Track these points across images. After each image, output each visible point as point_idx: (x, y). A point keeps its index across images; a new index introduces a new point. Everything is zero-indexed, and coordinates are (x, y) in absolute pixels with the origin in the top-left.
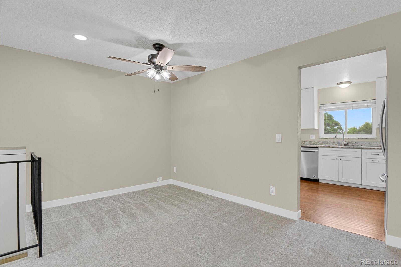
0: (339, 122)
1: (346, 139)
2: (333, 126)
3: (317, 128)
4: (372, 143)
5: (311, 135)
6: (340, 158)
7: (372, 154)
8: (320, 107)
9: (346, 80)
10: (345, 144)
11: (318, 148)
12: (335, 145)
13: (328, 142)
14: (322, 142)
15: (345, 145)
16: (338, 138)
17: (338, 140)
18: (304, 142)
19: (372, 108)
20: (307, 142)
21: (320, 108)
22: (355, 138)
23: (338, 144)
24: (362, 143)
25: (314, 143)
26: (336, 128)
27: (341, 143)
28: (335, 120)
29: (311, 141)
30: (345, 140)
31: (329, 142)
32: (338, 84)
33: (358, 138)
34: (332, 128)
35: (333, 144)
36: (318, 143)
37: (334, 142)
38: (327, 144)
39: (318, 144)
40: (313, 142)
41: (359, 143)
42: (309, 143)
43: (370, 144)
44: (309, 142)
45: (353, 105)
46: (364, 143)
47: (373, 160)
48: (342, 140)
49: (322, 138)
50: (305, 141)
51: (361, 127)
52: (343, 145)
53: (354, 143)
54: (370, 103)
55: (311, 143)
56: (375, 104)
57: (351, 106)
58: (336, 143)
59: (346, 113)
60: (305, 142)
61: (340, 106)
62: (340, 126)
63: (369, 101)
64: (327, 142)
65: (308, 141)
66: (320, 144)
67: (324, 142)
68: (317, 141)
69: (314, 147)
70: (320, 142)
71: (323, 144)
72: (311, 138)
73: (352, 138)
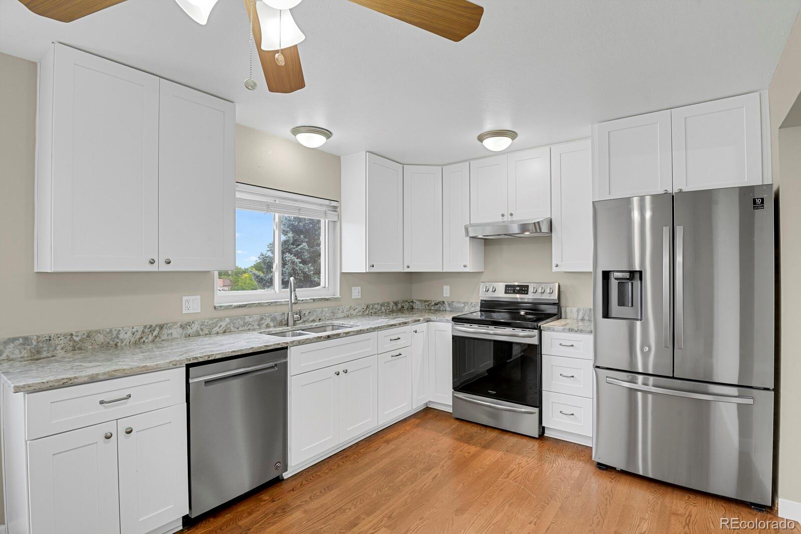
4: (336, 310)
5: (184, 298)
11: (287, 348)
12: (264, 326)
13: (247, 319)
14: (227, 320)
18: (157, 329)
20: (170, 328)
22: (308, 300)
23: (272, 324)
24: (321, 312)
25: (202, 330)
29: (189, 324)
31: (250, 320)
33: (314, 300)
35: (259, 325)
36: (216, 325)
37: (262, 319)
38: (243, 328)
39: (216, 329)
40: (196, 327)
41: (315, 314)
42: (180, 330)
44: (181, 326)
46: (324, 313)
47: (393, 355)
49: (227, 308)
50: (161, 327)
52: (291, 322)
55: (190, 331)
58: (268, 321)
60: (165, 331)
64: (244, 319)
65: (175, 323)
66: (221, 330)
67: (235, 321)
68: (212, 319)
69: (279, 347)
70: (221, 323)
71: (232, 328)
72: (184, 312)
73: (303, 300)
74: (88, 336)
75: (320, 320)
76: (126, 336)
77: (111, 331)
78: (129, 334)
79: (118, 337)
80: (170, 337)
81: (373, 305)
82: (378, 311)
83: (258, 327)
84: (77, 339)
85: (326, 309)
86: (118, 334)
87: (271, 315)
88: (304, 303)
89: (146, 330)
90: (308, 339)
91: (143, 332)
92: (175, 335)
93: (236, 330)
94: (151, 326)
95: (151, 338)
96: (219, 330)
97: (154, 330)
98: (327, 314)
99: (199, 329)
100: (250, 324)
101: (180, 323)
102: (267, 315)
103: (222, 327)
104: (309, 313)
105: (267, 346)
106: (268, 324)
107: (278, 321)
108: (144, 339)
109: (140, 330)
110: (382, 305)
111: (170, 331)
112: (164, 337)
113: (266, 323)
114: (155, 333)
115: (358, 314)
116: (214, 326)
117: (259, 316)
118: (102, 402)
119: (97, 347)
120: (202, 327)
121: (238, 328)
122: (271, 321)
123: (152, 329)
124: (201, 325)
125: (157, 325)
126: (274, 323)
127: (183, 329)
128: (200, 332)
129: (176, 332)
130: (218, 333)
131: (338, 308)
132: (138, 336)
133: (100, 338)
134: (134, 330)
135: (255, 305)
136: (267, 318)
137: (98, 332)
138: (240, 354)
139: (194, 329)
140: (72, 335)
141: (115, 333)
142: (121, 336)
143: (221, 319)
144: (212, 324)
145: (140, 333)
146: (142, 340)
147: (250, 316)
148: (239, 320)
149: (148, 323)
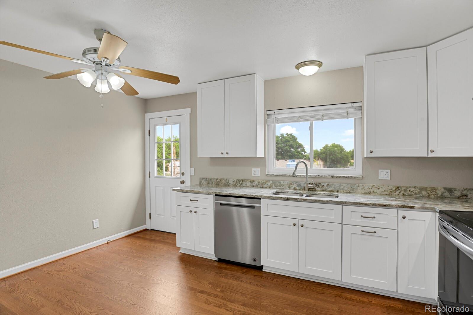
0: (302, 144)
1: (311, 177)
2: (297, 148)
3: (264, 156)
4: (355, 186)
5: (253, 169)
6: (302, 223)
7: (362, 216)
8: (268, 115)
9: (313, 57)
10: (309, 188)
11: (260, 199)
12: (292, 188)
13: (282, 183)
14: (271, 182)
15: (309, 190)
16: (298, 175)
17: (298, 179)
18: (241, 181)
19: (355, 119)
20: (246, 181)
21: (268, 118)
22: (327, 176)
23: (298, 188)
24: (339, 186)
25: (259, 185)
26: (300, 150)
27: (303, 185)
28: (298, 141)
29: (253, 181)
30: (310, 180)
31: (284, 184)
32: (298, 67)
33: (332, 177)
34: (295, 150)
35: (289, 187)
36: (266, 184)
37: (291, 184)
38: (280, 188)
39: (265, 186)
41: (333, 187)
43: (352, 188)
44: (250, 182)
45: (324, 112)
46: (342, 187)
47: (365, 230)
48: (305, 180)
49: (271, 176)
50: (243, 181)
51: (321, 149)
52: (306, 189)
53: (325, 185)
54: (352, 107)
55: (254, 184)
56: (360, 110)
57: (321, 113)
58: (295, 186)
59: (311, 128)
60: (244, 183)
61: (301, 114)
62: (303, 148)
63: (350, 105)
64: (280, 183)
65: (248, 180)
66: (268, 186)
67: (275, 183)
68: (263, 181)
69: (253, 197)
70: (268, 183)
71: (274, 186)
72: (253, 175)
73: (322, 176)
74: (220, 180)
75: (337, 191)
76: (231, 182)
77: (226, 180)
78: (232, 182)
79: (229, 182)
80: (246, 186)
81: (407, 188)
82: (414, 194)
83: (289, 188)
84: (218, 181)
85: (344, 185)
86: (229, 181)
87: (297, 183)
88: (323, 178)
89: (237, 181)
90: (271, 196)
91: (236, 182)
92: (248, 185)
93: (276, 188)
94: (239, 180)
95: (239, 185)
96: (267, 186)
97: (240, 182)
98: (345, 188)
99: (257, 184)
100: (283, 186)
101: (250, 180)
102: (294, 182)
103: (268, 185)
104: (328, 185)
105: (246, 195)
106: (295, 187)
107: (302, 187)
108: (237, 184)
109: (236, 181)
110: (421, 189)
111: (246, 183)
112: (244, 185)
113: (294, 187)
114: (241, 183)
115: (384, 193)
116: (264, 184)
117: (289, 182)
118: (191, 200)
119: (223, 185)
120: (259, 183)
121: (277, 187)
122: (297, 186)
123: (239, 181)
124: (259, 182)
125: (241, 180)
126: (299, 188)
127: (251, 183)
128: (258, 185)
129: (248, 184)
130: (266, 187)
131: (357, 185)
132: (235, 183)
133: (224, 181)
134: (234, 180)
135: (287, 176)
136: (294, 184)
137: (223, 179)
138: (233, 195)
139: (256, 184)
140: (216, 179)
141: (228, 180)
142: (230, 182)
143: (268, 181)
144: (263, 183)
145: (235, 182)
146: (236, 185)
147: (284, 181)
148: (277, 183)
149: (238, 179)
